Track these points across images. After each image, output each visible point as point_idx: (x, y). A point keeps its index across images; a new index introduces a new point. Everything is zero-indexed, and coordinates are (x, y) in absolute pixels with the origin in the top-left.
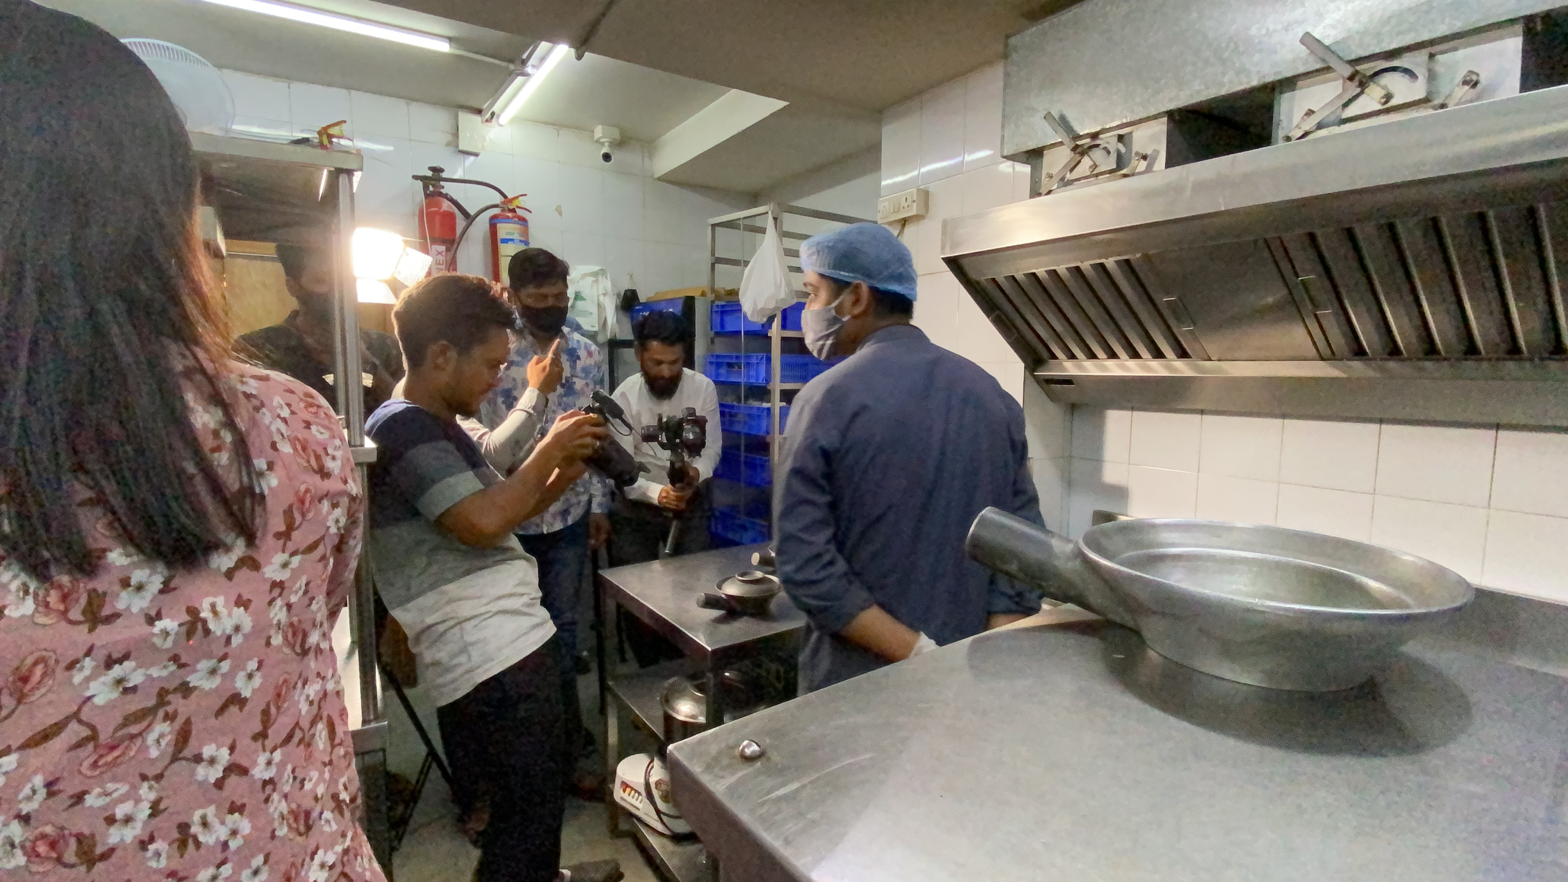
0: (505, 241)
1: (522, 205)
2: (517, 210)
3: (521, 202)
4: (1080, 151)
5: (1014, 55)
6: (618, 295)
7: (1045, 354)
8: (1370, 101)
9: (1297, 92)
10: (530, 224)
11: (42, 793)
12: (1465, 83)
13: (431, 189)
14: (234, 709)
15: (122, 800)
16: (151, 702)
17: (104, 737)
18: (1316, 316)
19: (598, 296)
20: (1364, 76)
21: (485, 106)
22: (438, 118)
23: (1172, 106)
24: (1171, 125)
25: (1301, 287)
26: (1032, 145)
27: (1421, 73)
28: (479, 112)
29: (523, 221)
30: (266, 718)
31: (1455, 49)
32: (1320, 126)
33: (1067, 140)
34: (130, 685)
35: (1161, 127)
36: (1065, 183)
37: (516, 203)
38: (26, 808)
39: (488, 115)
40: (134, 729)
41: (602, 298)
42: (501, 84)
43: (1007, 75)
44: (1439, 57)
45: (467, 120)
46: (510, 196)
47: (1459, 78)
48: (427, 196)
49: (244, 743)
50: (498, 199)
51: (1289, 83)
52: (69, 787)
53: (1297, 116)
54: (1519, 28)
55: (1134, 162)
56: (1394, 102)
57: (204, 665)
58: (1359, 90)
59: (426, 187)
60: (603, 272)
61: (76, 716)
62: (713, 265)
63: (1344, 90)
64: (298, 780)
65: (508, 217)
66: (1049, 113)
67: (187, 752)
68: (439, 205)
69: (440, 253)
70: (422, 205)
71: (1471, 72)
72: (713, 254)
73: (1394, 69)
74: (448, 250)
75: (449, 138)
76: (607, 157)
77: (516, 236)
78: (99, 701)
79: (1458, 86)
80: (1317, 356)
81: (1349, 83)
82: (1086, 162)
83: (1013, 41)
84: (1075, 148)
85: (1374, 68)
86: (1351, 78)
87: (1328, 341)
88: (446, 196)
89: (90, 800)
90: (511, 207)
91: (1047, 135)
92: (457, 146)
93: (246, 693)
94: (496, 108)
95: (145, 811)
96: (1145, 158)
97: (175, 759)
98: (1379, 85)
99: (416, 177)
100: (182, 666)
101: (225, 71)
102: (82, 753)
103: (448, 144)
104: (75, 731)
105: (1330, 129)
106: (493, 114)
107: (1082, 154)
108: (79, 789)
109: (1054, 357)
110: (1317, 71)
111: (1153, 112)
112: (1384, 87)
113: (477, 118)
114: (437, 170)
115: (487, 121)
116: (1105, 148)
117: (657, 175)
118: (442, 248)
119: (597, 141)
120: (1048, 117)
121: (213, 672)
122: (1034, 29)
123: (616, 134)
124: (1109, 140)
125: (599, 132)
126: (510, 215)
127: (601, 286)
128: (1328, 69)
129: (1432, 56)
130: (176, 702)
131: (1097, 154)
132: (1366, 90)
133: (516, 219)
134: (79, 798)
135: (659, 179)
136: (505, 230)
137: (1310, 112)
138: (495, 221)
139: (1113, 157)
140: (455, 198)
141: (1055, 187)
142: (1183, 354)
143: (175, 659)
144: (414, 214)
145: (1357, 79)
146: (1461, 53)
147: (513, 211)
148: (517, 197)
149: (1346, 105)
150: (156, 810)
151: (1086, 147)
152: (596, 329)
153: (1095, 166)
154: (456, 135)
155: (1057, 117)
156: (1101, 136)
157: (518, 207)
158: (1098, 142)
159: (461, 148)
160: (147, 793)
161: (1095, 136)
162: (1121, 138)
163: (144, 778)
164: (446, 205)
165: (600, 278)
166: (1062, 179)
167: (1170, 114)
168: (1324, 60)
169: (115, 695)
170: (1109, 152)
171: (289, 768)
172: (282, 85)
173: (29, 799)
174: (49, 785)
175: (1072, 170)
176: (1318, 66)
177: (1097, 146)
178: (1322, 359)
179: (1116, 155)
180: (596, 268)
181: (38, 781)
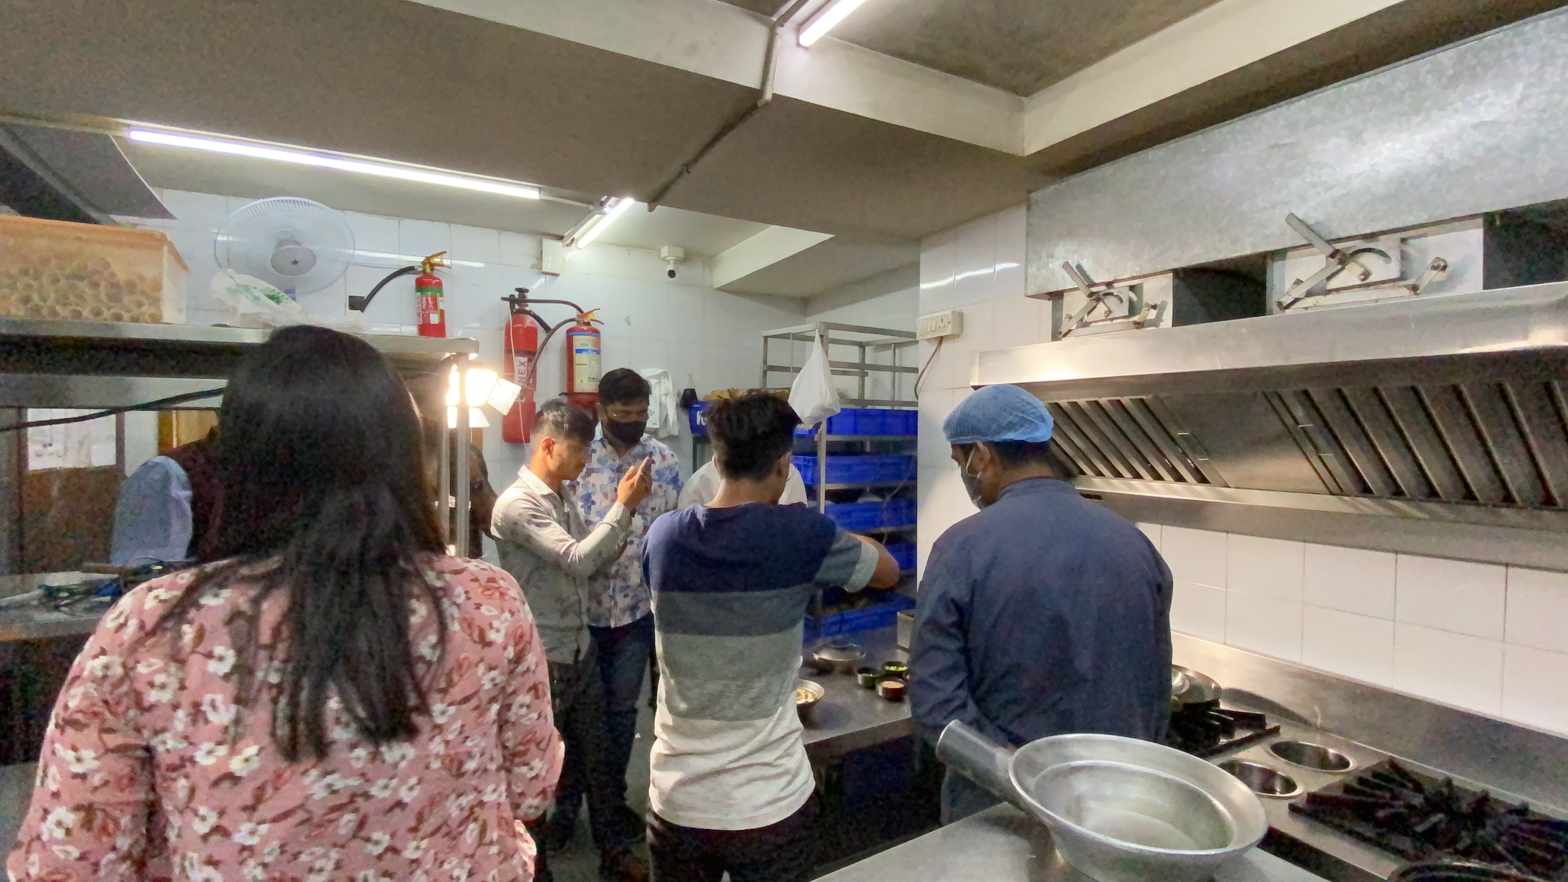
0: (579, 351)
1: (595, 318)
2: (591, 323)
3: (595, 315)
4: (1096, 298)
5: (1035, 208)
6: (678, 394)
7: (1075, 471)
8: (1350, 276)
9: (1287, 262)
10: (602, 335)
11: (278, 851)
12: (1435, 268)
13: (517, 307)
14: (397, 811)
15: (319, 858)
16: (345, 800)
17: (315, 820)
18: (1320, 458)
19: (660, 396)
20: (1344, 255)
21: (566, 234)
22: (524, 245)
23: (1177, 265)
24: (1177, 281)
25: (1302, 432)
26: (1052, 288)
27: (1394, 255)
28: (561, 238)
29: (596, 332)
30: (420, 818)
31: (1425, 235)
32: (1309, 294)
33: (1083, 287)
34: (335, 789)
35: (1168, 281)
36: (1084, 324)
37: (590, 317)
38: (268, 859)
39: (569, 241)
40: (333, 816)
41: (663, 398)
42: (581, 220)
43: (1029, 224)
44: (1411, 241)
45: (550, 245)
46: (585, 311)
47: (1430, 261)
48: (512, 313)
49: (402, 832)
50: (573, 313)
51: (1279, 254)
52: (291, 849)
53: (1289, 284)
54: (1480, 221)
55: (1144, 310)
56: (1371, 279)
57: (381, 782)
58: (1340, 267)
59: (512, 307)
60: (665, 374)
61: (302, 806)
62: (765, 373)
63: (1328, 265)
64: (439, 861)
65: (583, 330)
66: (1067, 263)
67: (363, 834)
68: (523, 322)
69: (522, 364)
70: (509, 322)
71: (1438, 259)
72: (765, 362)
73: (1369, 250)
74: (529, 360)
75: (533, 261)
76: (672, 274)
77: (590, 347)
78: (316, 797)
79: (1427, 269)
80: (1328, 492)
81: (1331, 260)
82: (1101, 308)
83: (1034, 195)
84: (1091, 294)
85: (1354, 246)
86: (1332, 256)
87: (1335, 480)
88: (529, 313)
89: (303, 858)
90: (586, 321)
91: (1065, 282)
92: (541, 268)
93: (407, 800)
94: (575, 236)
95: (330, 865)
96: (1154, 307)
97: (354, 836)
98: (1357, 263)
99: (504, 299)
100: (367, 781)
101: (348, 213)
102: (301, 828)
103: (533, 267)
104: (301, 815)
105: (1317, 297)
106: (573, 240)
107: (1098, 300)
108: (296, 850)
109: (1082, 473)
110: (1303, 246)
111: (1160, 268)
112: (1361, 266)
113: (559, 244)
114: (522, 291)
115: (567, 245)
116: (1117, 296)
117: (716, 286)
118: (524, 359)
119: (664, 259)
120: (1066, 266)
121: (386, 787)
122: (1053, 187)
123: (681, 254)
124: (1120, 289)
125: (665, 251)
126: (585, 328)
127: (663, 387)
128: (1310, 245)
129: (1403, 240)
130: (360, 801)
131: (1111, 301)
132: (1347, 267)
133: (590, 332)
134: (296, 856)
135: (719, 289)
136: (579, 341)
137: (1298, 282)
138: (571, 334)
139: (1126, 304)
140: (537, 314)
141: (1074, 327)
142: (1203, 480)
143: (363, 775)
144: (501, 329)
145: (1338, 256)
146: (1431, 239)
147: (588, 324)
148: (592, 311)
149: (1329, 278)
150: (338, 866)
151: (1101, 294)
152: (657, 426)
153: (1110, 312)
154: (540, 258)
155: (1074, 267)
156: (1115, 285)
157: (592, 320)
158: (1111, 291)
159: (544, 270)
160: (334, 854)
161: (1109, 285)
162: (1132, 288)
163: (335, 845)
164: (529, 321)
165: (662, 380)
166: (1082, 320)
167: (1176, 272)
168: (1306, 238)
169: (326, 794)
170: (1121, 300)
171: (432, 852)
172: (394, 222)
173: (269, 854)
174: (282, 846)
175: (1089, 313)
176: (1304, 242)
177: (1111, 294)
178: (1332, 494)
179: (1128, 303)
180: (660, 371)
181: (275, 844)
